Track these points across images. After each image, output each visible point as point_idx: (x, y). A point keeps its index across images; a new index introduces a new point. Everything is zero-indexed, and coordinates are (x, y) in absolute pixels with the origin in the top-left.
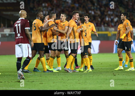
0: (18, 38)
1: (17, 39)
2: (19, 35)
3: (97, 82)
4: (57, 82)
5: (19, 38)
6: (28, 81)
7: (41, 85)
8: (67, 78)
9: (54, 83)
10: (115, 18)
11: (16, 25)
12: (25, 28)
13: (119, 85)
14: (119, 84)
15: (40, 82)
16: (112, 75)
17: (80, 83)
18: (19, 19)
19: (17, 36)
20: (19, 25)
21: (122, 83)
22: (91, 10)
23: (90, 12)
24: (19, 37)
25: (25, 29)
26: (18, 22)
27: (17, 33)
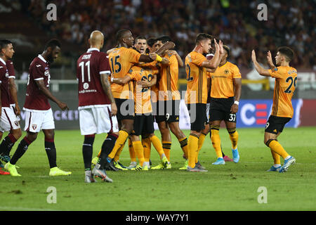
0: (83, 92)
1: (82, 94)
2: (86, 86)
3: (194, 195)
4: (103, 194)
5: (86, 93)
6: (38, 191)
7: (67, 200)
8: (126, 184)
9: (96, 195)
10: (235, 48)
11: (82, 64)
12: (101, 73)
13: (244, 200)
14: (245, 197)
15: (64, 194)
16: (227, 179)
17: (154, 197)
18: (89, 50)
19: (83, 89)
20: (88, 64)
21: (250, 197)
22: (181, 30)
23: (180, 35)
24: (87, 91)
25: (100, 75)
26: (85, 57)
27: (83, 81)
